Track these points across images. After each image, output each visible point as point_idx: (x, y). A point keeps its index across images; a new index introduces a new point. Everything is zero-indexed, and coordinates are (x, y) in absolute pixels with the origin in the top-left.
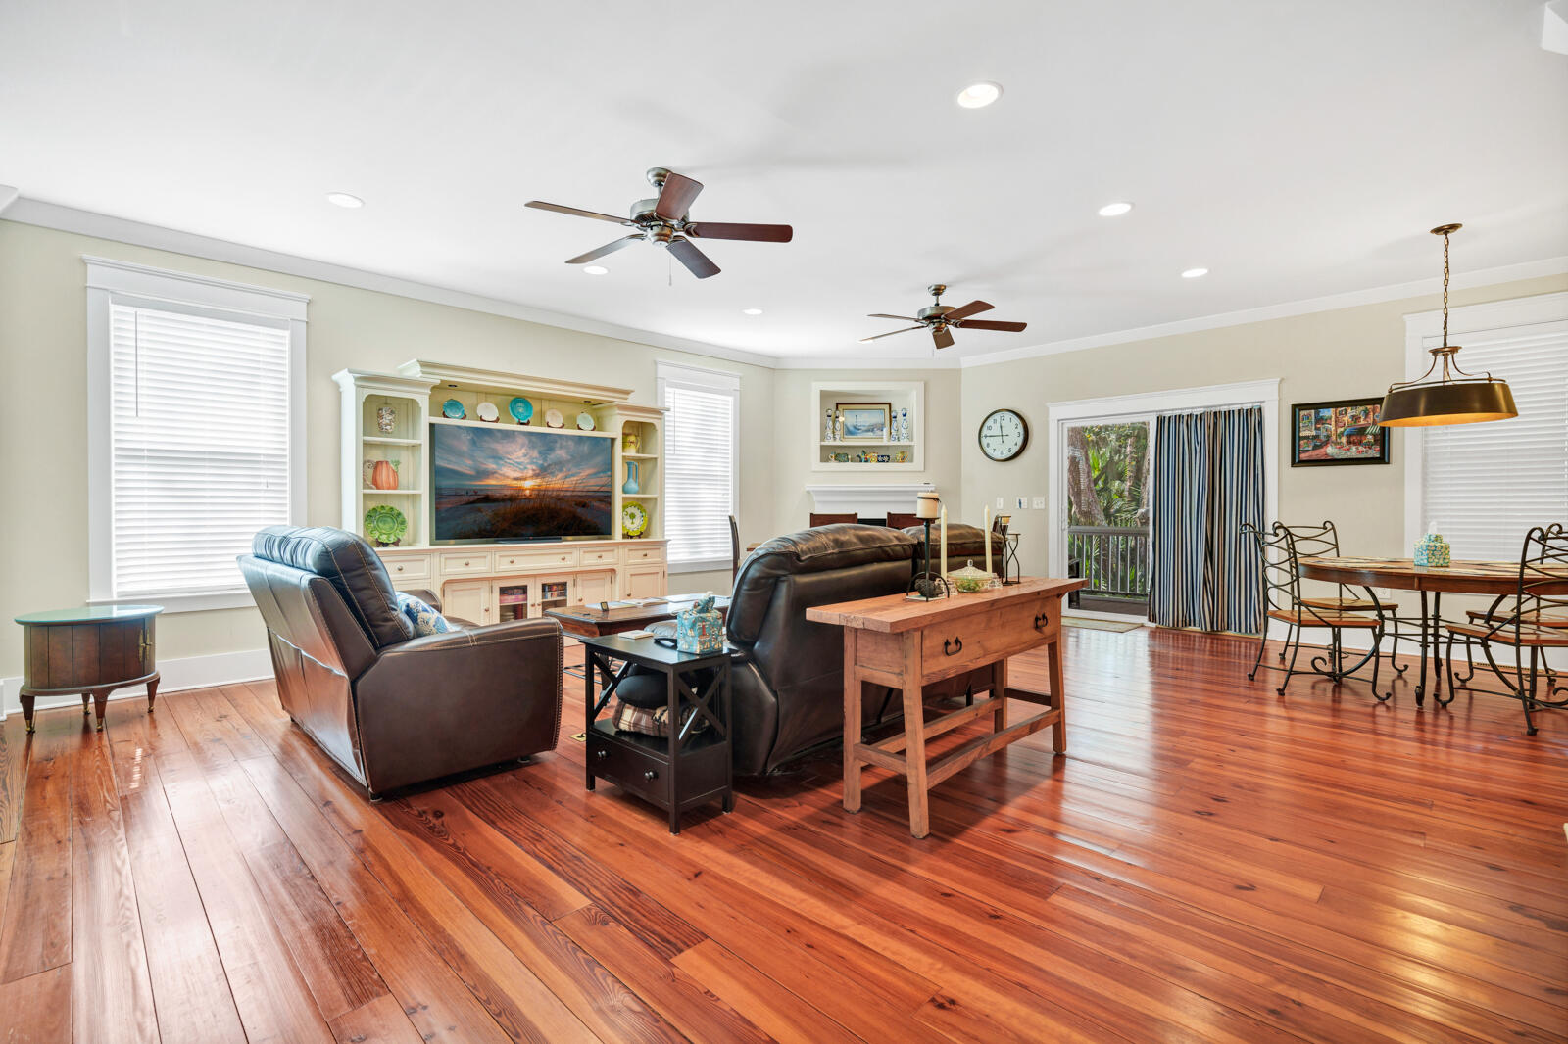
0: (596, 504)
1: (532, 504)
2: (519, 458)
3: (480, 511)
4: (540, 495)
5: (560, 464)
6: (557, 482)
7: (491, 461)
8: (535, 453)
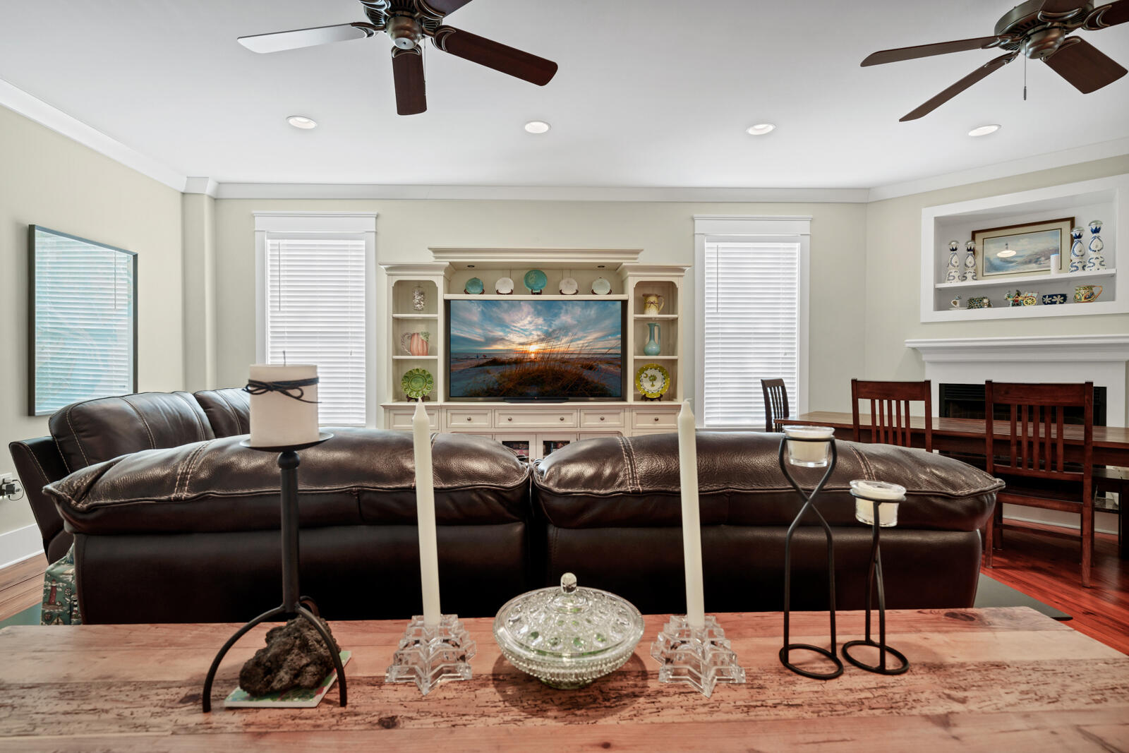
0: (604, 366)
1: (536, 366)
2: (525, 326)
3: (488, 372)
4: (546, 358)
5: (565, 330)
6: (563, 346)
7: (499, 328)
8: (540, 321)
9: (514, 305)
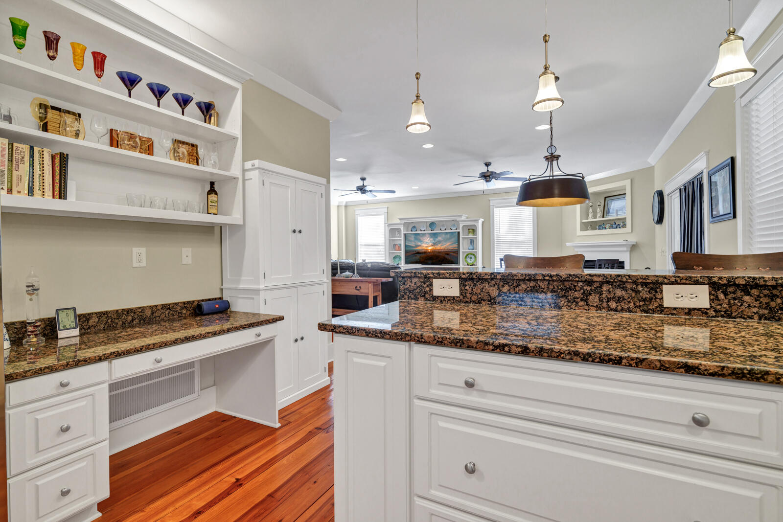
0: (452, 254)
1: (431, 254)
2: (427, 241)
3: (416, 256)
4: (433, 251)
5: (439, 242)
6: (439, 247)
7: (419, 242)
8: (432, 239)
9: (424, 235)
